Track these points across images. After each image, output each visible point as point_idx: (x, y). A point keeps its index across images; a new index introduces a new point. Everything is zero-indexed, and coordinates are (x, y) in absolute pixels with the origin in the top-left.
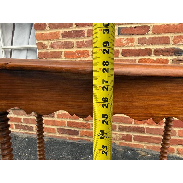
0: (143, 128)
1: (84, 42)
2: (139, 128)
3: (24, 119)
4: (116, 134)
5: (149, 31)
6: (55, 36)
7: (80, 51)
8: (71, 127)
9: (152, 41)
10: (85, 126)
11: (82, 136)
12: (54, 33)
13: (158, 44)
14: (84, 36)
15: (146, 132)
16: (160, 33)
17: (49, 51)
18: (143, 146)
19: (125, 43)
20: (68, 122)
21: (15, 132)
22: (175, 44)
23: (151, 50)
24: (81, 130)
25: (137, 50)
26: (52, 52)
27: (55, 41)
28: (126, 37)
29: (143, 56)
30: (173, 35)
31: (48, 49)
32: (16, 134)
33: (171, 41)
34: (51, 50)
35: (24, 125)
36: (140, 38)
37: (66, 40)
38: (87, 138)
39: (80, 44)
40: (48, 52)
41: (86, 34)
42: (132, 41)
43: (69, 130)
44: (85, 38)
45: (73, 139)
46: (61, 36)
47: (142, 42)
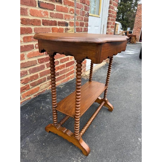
0: (58, 72)
4: (46, 83)
5: (55, 8)
9: (57, 16)
10: (25, 89)
15: (60, 74)
18: (59, 83)
19: (43, 14)
22: (65, 19)
25: (50, 21)
28: (44, 10)
30: (64, 13)
36: (51, 13)
38: (28, 98)
42: (47, 14)
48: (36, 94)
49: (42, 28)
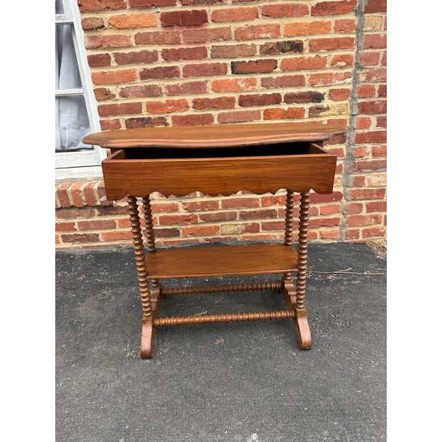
0: (274, 210)
1: (180, 86)
2: (269, 211)
3: (80, 223)
4: (236, 225)
5: (276, 67)
6: (129, 77)
7: (174, 101)
8: (167, 225)
9: (282, 83)
10: (189, 220)
11: (186, 237)
12: (127, 72)
13: (290, 86)
14: (178, 76)
15: (278, 216)
16: (292, 71)
17: (119, 103)
18: (275, 236)
19: (243, 85)
20: (160, 218)
21: (64, 248)
22: (312, 85)
23: (281, 96)
24: (182, 227)
25: (260, 97)
26: (124, 104)
27: (129, 86)
28: (244, 77)
29: (270, 105)
30: (309, 73)
31: (117, 100)
32: (68, 251)
33: (307, 82)
34: (121, 101)
35: (81, 233)
36: (265, 78)
37: (147, 84)
38: (193, 238)
39: (173, 89)
40: (116, 104)
41: (181, 74)
42: (253, 83)
43: (163, 230)
44: (181, 79)
45: (171, 242)
46: (138, 76)
47: (267, 84)
48: (210, 237)
49: (238, 113)
